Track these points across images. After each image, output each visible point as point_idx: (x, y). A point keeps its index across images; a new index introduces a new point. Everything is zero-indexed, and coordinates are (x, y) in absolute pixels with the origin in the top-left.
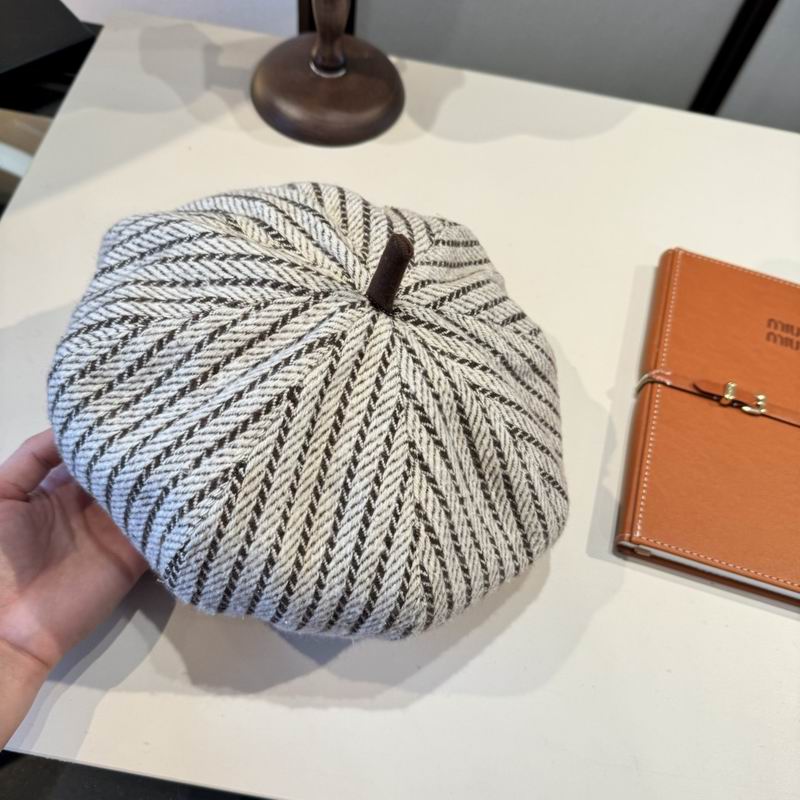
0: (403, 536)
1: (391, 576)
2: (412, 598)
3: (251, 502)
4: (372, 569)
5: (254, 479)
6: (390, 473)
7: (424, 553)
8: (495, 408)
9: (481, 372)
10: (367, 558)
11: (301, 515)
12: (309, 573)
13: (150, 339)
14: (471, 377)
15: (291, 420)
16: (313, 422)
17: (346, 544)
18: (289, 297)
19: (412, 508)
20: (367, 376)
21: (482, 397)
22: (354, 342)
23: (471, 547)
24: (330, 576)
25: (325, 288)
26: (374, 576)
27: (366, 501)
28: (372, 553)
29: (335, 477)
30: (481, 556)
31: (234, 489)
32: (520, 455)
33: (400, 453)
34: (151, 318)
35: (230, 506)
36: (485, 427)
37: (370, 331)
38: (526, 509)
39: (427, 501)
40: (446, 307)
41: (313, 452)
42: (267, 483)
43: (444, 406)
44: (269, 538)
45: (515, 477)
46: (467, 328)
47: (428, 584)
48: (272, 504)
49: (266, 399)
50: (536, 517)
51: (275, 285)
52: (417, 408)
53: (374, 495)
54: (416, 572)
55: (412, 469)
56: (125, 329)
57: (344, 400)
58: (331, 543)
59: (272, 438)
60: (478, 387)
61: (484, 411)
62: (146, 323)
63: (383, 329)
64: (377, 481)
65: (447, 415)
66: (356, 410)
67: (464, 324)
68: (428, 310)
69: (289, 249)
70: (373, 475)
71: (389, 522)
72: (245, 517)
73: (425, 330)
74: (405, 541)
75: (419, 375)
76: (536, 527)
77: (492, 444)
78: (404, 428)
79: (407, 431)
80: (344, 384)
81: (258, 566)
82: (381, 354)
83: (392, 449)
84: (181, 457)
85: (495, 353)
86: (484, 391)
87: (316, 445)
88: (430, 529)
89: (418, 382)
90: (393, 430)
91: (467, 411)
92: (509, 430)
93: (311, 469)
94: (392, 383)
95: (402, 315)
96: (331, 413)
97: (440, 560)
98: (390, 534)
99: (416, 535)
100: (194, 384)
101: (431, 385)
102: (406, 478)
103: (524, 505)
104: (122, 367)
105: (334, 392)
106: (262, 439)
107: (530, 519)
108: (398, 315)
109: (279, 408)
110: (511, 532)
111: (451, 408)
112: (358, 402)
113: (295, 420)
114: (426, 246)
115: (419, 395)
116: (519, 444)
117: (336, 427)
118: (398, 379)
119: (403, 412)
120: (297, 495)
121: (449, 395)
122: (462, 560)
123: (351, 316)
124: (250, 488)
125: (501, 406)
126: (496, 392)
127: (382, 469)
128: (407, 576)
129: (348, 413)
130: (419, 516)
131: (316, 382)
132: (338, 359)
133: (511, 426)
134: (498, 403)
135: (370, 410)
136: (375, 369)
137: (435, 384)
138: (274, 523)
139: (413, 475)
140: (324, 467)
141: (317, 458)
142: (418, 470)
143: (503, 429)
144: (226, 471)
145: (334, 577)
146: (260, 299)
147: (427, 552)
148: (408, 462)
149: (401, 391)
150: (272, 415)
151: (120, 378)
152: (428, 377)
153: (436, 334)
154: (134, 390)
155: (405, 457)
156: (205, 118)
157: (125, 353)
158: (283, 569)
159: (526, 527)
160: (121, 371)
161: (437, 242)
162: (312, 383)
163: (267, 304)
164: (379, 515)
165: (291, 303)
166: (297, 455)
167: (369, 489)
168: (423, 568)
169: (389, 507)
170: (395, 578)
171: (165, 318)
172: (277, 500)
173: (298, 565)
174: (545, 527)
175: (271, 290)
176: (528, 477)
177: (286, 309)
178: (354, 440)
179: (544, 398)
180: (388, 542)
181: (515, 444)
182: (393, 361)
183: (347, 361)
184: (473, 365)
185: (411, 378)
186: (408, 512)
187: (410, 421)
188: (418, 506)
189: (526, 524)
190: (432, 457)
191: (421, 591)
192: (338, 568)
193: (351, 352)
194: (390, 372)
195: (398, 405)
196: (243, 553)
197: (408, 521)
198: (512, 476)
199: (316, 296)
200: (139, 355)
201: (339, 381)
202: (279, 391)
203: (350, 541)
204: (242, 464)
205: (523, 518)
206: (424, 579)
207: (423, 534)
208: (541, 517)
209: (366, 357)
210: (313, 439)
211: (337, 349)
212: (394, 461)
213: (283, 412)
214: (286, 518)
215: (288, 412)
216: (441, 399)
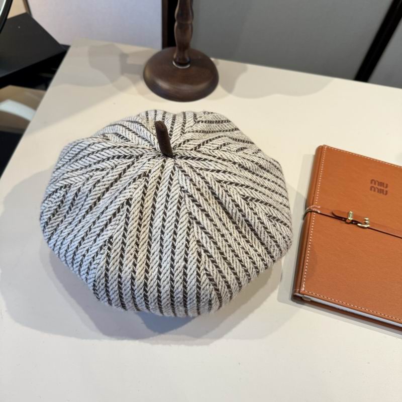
0: (193, 256)
1: (190, 276)
2: (204, 285)
3: (118, 253)
4: (181, 274)
5: (118, 243)
6: (181, 229)
7: (205, 263)
8: (232, 189)
9: (223, 174)
10: (177, 269)
11: (144, 255)
12: (153, 281)
13: (72, 193)
14: (218, 177)
15: (130, 213)
16: (141, 212)
17: (166, 265)
18: (125, 161)
19: (195, 242)
20: (163, 187)
21: (225, 185)
22: (155, 173)
23: (233, 257)
24: (162, 281)
25: (141, 153)
26: (182, 278)
27: (171, 243)
28: (179, 267)
29: (156, 236)
30: (240, 261)
31: (109, 249)
32: (252, 209)
33: (184, 218)
34: (71, 184)
35: (108, 256)
36: (228, 199)
37: (163, 167)
38: (262, 234)
39: (202, 238)
40: (202, 148)
41: (144, 226)
42: (123, 243)
43: (204, 193)
44: (130, 268)
45: (251, 220)
46: (216, 155)
47: (211, 277)
48: (128, 253)
49: (117, 207)
50: (269, 237)
51: (119, 157)
52: (189, 196)
53: (174, 240)
54: (203, 273)
55: (192, 225)
56: (62, 192)
57: (154, 200)
58: (160, 266)
59: (122, 223)
60: (222, 181)
61: (227, 191)
62: (70, 187)
63: (169, 165)
64: (175, 233)
65: (207, 197)
66: (161, 203)
67: (214, 154)
68: (192, 151)
69: (127, 141)
70: (173, 231)
71: (184, 251)
72: (117, 261)
73: (191, 161)
74: (194, 259)
75: (188, 181)
76: (271, 243)
77: (234, 206)
78: (185, 207)
79: (186, 208)
80: (153, 193)
81: (128, 282)
82: (169, 176)
83: (180, 217)
84: (89, 240)
85: (235, 163)
86: (225, 182)
87: (145, 223)
88: (206, 251)
89: (188, 184)
90: (179, 208)
91: (217, 193)
92: (242, 198)
93: (145, 234)
94: (176, 187)
95: (179, 156)
96: (150, 207)
97: (215, 265)
98: (186, 257)
99: (200, 255)
100: (91, 208)
101: (195, 185)
102: (190, 230)
103: (261, 233)
104: (67, 208)
105: (149, 197)
106: (118, 225)
107: (266, 239)
108: (177, 157)
109: (123, 209)
110: (258, 248)
111: (209, 194)
112: (161, 200)
113: (131, 213)
114: (192, 124)
115: (189, 190)
116: (250, 204)
117: (153, 213)
118: (178, 185)
119: (183, 200)
120: (140, 247)
121: (206, 188)
122: (229, 264)
123: (153, 162)
124: (117, 247)
125: (236, 187)
126: (233, 181)
127: (176, 227)
128: (198, 274)
129: (157, 206)
130: (200, 246)
131: (139, 195)
132: (148, 182)
133: (244, 196)
134: (234, 186)
135: (167, 201)
136: (167, 183)
137: (197, 184)
138: (131, 261)
139: (193, 227)
140: (150, 232)
141: (147, 229)
142: (195, 225)
143: (239, 198)
144: (105, 242)
145: (164, 281)
146: (113, 165)
147: (207, 262)
148: (189, 222)
149: (181, 190)
150: (121, 213)
152: (193, 181)
153: (196, 161)
154: (73, 216)
155: (187, 220)
157: (66, 202)
158: (140, 281)
159: (266, 244)
161: (199, 122)
162: (137, 195)
163: (116, 166)
164: (178, 249)
165: (126, 163)
166: (136, 229)
167: (172, 238)
168: (206, 270)
169: (183, 244)
170: (192, 277)
171: (76, 183)
172: (130, 250)
173: (146, 278)
174: (276, 242)
175: (117, 160)
176: (259, 218)
177: (125, 166)
178: (162, 217)
180: (186, 260)
181: (248, 204)
182: (175, 178)
183: (153, 182)
184: (218, 171)
185: (184, 184)
186: (193, 245)
187: (187, 203)
188: (198, 241)
189: (265, 242)
190: (201, 217)
191: (207, 281)
192: (165, 277)
193: (154, 178)
194: (174, 183)
195: (180, 196)
196: (120, 277)
197: (194, 249)
199: (137, 157)
201: (150, 192)
202: (122, 202)
203: (168, 263)
204: (111, 237)
205: (262, 239)
206: (208, 275)
207: (203, 254)
208: (272, 237)
209: (162, 179)
210: (143, 220)
211: (147, 178)
212: (182, 223)
213: (125, 211)
214: (135, 257)
215: (128, 210)
216: (201, 191)
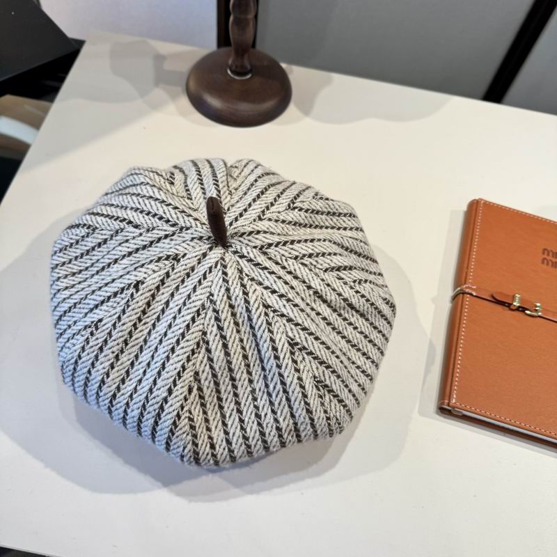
0: (181, 390)
1: (167, 414)
2: (180, 432)
3: (98, 344)
4: (157, 406)
5: (104, 330)
6: (183, 348)
7: (192, 403)
8: (279, 325)
9: (278, 298)
10: (154, 398)
11: (129, 360)
12: (123, 397)
13: (95, 241)
14: (268, 300)
15: (132, 300)
16: (149, 304)
17: (146, 384)
18: (166, 227)
19: (192, 373)
20: (190, 283)
21: (271, 314)
22: (188, 261)
24: (133, 401)
25: (188, 225)
26: (157, 411)
27: (162, 361)
28: (158, 396)
29: (152, 343)
31: (92, 334)
32: (295, 362)
33: (193, 336)
34: (97, 228)
35: (87, 341)
36: (266, 334)
37: (204, 255)
38: (297, 403)
39: (203, 371)
41: (145, 324)
42: (110, 334)
43: (238, 315)
44: (104, 368)
45: (288, 376)
46: (287, 267)
47: (193, 424)
48: (110, 349)
49: (122, 285)
50: (305, 410)
51: (161, 218)
52: (214, 310)
53: (168, 358)
54: (185, 415)
55: (199, 349)
56: (83, 231)
57: (172, 295)
58: (140, 381)
59: (119, 309)
60: (271, 307)
61: (269, 324)
62: (94, 230)
63: (213, 256)
64: (173, 350)
65: (240, 321)
66: (176, 303)
67: (285, 264)
68: (254, 250)
69: (188, 198)
70: (171, 346)
71: (173, 378)
72: (93, 352)
73: (246, 262)
74: (181, 394)
75: (223, 290)
76: (304, 418)
77: (270, 348)
78: (202, 321)
79: (203, 324)
80: (174, 286)
81: (96, 383)
82: (204, 272)
83: (189, 333)
84: (80, 310)
85: (309, 287)
86: (275, 311)
87: (148, 320)
88: (200, 389)
89: (221, 294)
90: (193, 320)
91: (254, 321)
92: (288, 342)
93: (141, 334)
94: (204, 291)
95: (233, 250)
96: (163, 302)
98: (172, 387)
99: (190, 391)
100: (103, 269)
101: (229, 298)
102: (193, 354)
103: (295, 401)
104: (79, 252)
105: (167, 289)
106: (115, 308)
107: (299, 411)
108: (230, 249)
109: (128, 292)
111: (244, 317)
112: (179, 299)
113: (135, 301)
114: (282, 209)
115: (218, 303)
116: (297, 354)
117: (163, 311)
118: (208, 289)
119: (204, 311)
120: (128, 347)
121: (242, 308)
123: (195, 244)
124: (101, 335)
125: (287, 324)
126: (285, 313)
127: (178, 342)
128: (179, 416)
129: (171, 305)
130: (196, 379)
131: (155, 281)
132: (173, 269)
133: (292, 340)
134: (285, 322)
135: (184, 304)
136: (197, 280)
137: (233, 298)
138: (109, 360)
139: (199, 353)
140: (149, 333)
141: (147, 328)
142: (203, 350)
143: (283, 340)
144: (92, 322)
145: (135, 404)
146: (150, 226)
147: (195, 403)
148: (198, 344)
149: (208, 298)
150: (123, 296)
151: (76, 258)
152: (229, 292)
153: (252, 266)
154: (80, 266)
155: (197, 340)
156: (156, 106)
157: (81, 245)
158: (109, 389)
159: (297, 418)
160: (77, 254)
161: (294, 208)
162: (152, 281)
163: (153, 229)
164: (167, 373)
165: (166, 231)
166: (132, 323)
167: (166, 354)
168: (190, 413)
169: (175, 369)
170: (169, 416)
171: (102, 230)
172: (113, 347)
173: (118, 389)
174: (312, 420)
175: (157, 220)
176: (300, 379)
177: (162, 234)
178: (169, 322)
179: (359, 330)
180: (170, 391)
181: (292, 353)
182: (209, 277)
183: (180, 272)
184: (274, 292)
185: (217, 291)
186: (188, 376)
187: (207, 318)
188: (197, 373)
189: (297, 415)
190: (216, 346)
191: (187, 427)
192: (139, 398)
193: (184, 267)
194: (205, 283)
195: (203, 305)
196: (89, 372)
197: (187, 382)
198: (285, 375)
199: (181, 229)
200: (88, 248)
201: (171, 284)
202: (130, 282)
203: (149, 384)
204: (100, 320)
205: (295, 410)
206: (191, 419)
207: (195, 391)
208: (309, 412)
209: (195, 271)
210: (146, 316)
211: (176, 263)
212: (187, 341)
213: (129, 295)
214: (117, 358)
215: (132, 295)
216: (236, 309)
